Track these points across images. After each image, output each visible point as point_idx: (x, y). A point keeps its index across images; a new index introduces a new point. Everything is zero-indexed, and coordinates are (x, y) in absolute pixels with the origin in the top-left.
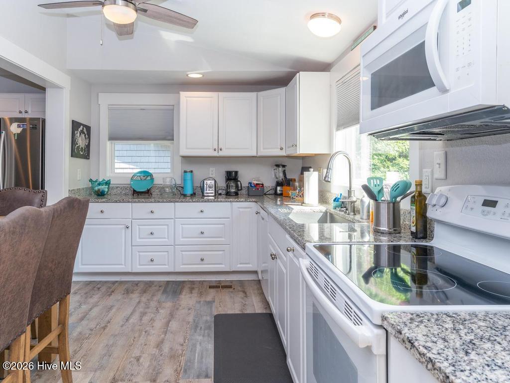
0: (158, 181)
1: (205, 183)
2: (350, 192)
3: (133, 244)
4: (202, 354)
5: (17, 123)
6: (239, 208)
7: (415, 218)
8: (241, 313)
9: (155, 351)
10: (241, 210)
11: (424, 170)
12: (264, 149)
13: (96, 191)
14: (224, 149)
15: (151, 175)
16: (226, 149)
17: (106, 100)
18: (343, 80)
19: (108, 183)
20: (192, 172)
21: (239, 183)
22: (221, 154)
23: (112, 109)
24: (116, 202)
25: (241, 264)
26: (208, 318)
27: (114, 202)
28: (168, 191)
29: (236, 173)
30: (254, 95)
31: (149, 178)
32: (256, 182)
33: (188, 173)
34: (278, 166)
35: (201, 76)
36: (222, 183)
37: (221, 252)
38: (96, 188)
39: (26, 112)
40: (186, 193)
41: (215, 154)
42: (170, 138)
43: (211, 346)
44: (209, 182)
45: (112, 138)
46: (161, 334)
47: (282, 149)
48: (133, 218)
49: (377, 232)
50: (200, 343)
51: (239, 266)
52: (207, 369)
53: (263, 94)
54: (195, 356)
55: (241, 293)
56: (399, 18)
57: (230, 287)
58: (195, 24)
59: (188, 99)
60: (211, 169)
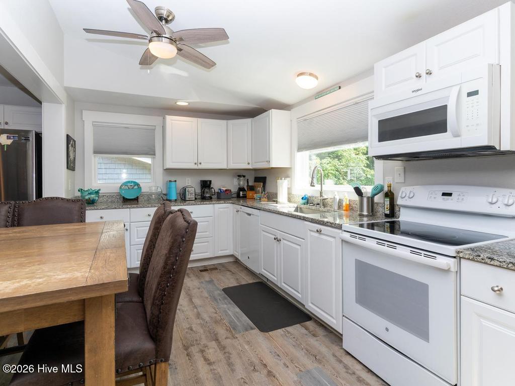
0: (145, 189)
1: (187, 190)
2: (321, 193)
3: (131, 244)
4: (236, 316)
5: (6, 135)
6: (219, 208)
7: (388, 206)
8: (239, 285)
9: (199, 321)
10: (221, 210)
11: (386, 178)
12: (233, 163)
13: (87, 200)
14: (202, 164)
15: (138, 185)
16: (204, 163)
17: (90, 118)
18: (304, 118)
19: (97, 192)
20: (176, 181)
21: (213, 190)
22: (200, 167)
23: (95, 125)
24: (116, 208)
25: (221, 250)
26: (219, 292)
27: (113, 209)
28: (154, 198)
29: (210, 181)
30: (224, 122)
31: (136, 187)
32: (224, 189)
33: (172, 182)
34: (239, 176)
35: (188, 104)
36: (198, 191)
37: (206, 244)
38: (87, 197)
39: (7, 123)
40: (171, 199)
41: (195, 167)
42: (152, 153)
43: (238, 310)
44: (190, 189)
45: (96, 152)
46: (192, 309)
47: (249, 164)
48: (132, 221)
49: (361, 215)
50: (228, 309)
51: (220, 252)
52: (248, 324)
53: (231, 122)
54: (232, 318)
55: (228, 272)
56: (413, 92)
57: (216, 269)
58: (213, 66)
59: (173, 122)
60: (187, 179)
